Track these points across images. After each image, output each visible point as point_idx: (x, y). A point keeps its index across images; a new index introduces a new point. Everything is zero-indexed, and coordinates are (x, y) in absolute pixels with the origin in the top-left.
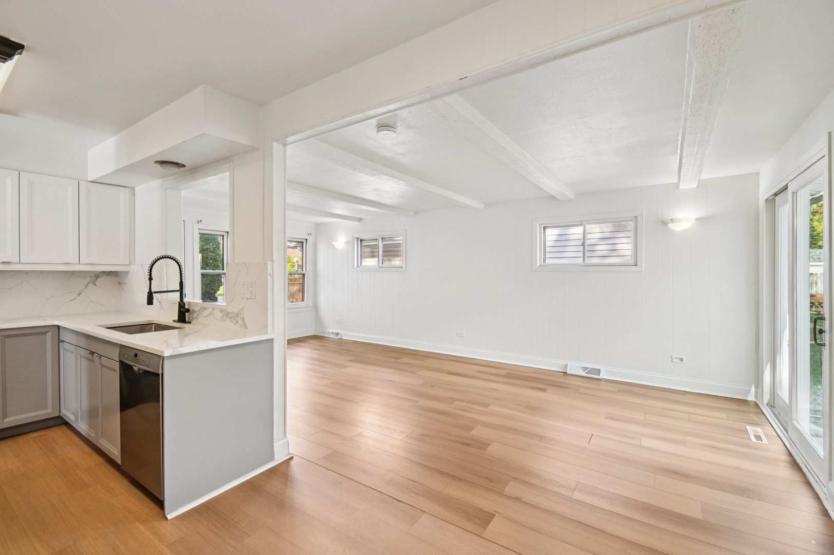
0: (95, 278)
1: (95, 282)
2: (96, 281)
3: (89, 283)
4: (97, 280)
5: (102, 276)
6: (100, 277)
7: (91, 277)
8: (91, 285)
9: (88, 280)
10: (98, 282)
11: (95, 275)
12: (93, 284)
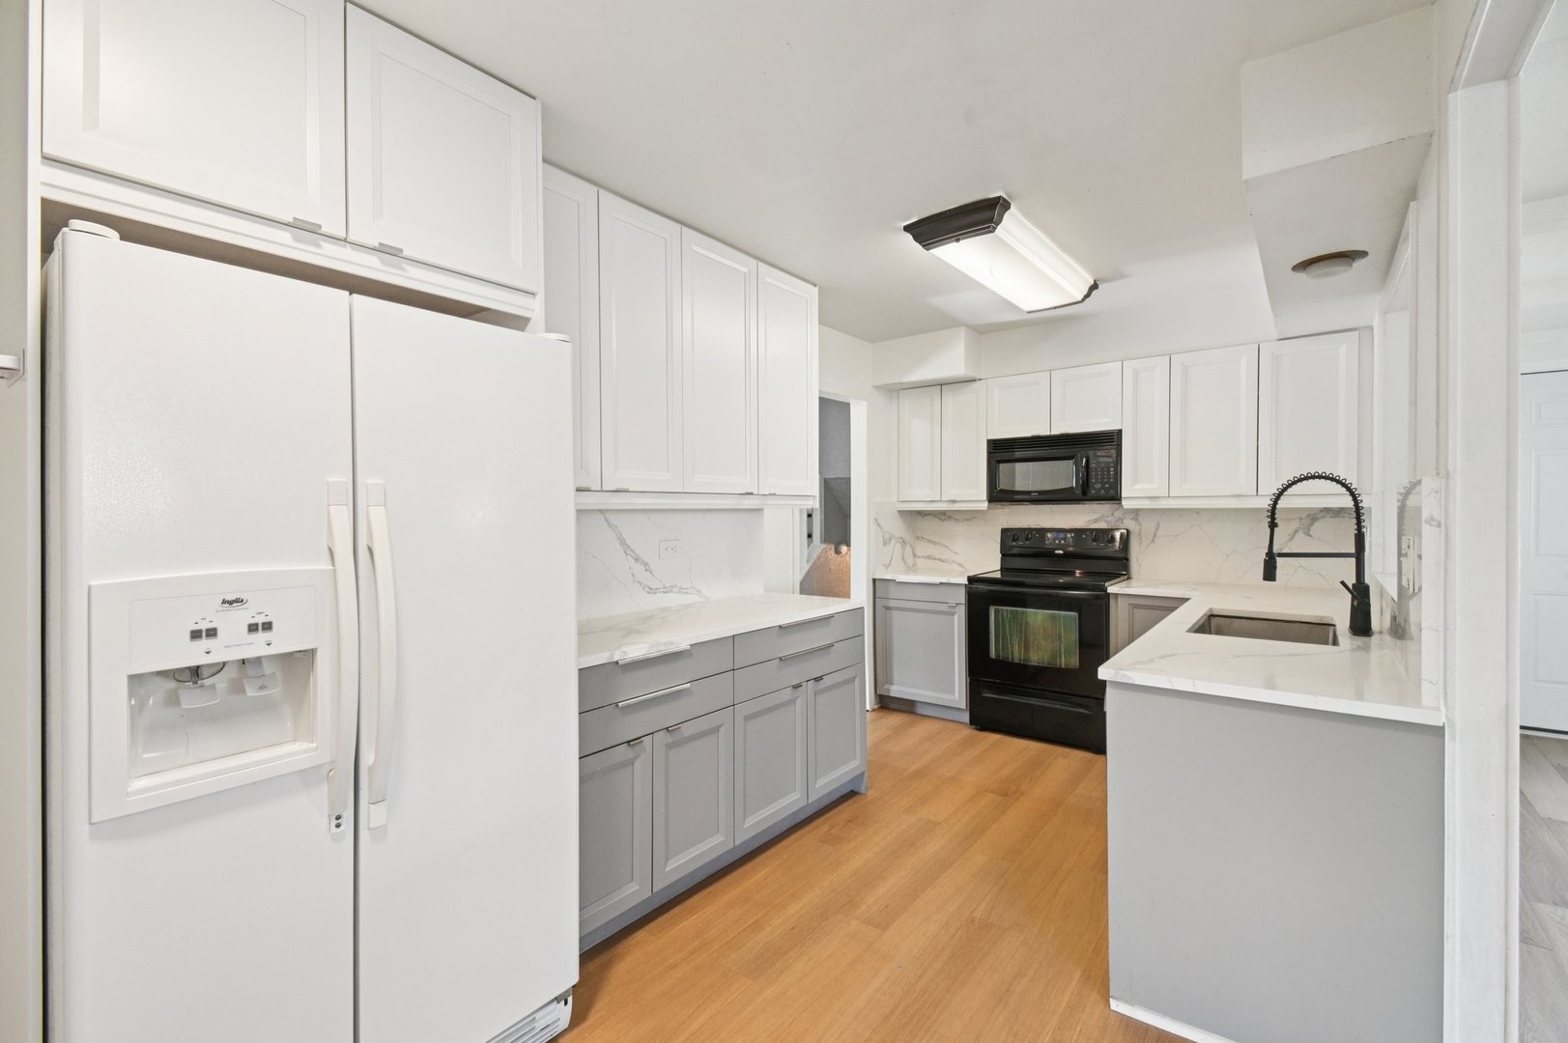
0: (1309, 521)
1: (1309, 530)
2: (1312, 528)
3: (1296, 531)
4: (1312, 524)
5: (1323, 517)
6: (1318, 519)
7: (1301, 519)
8: (1300, 535)
9: (1295, 525)
10: (1314, 530)
11: (1309, 515)
12: (1304, 533)
